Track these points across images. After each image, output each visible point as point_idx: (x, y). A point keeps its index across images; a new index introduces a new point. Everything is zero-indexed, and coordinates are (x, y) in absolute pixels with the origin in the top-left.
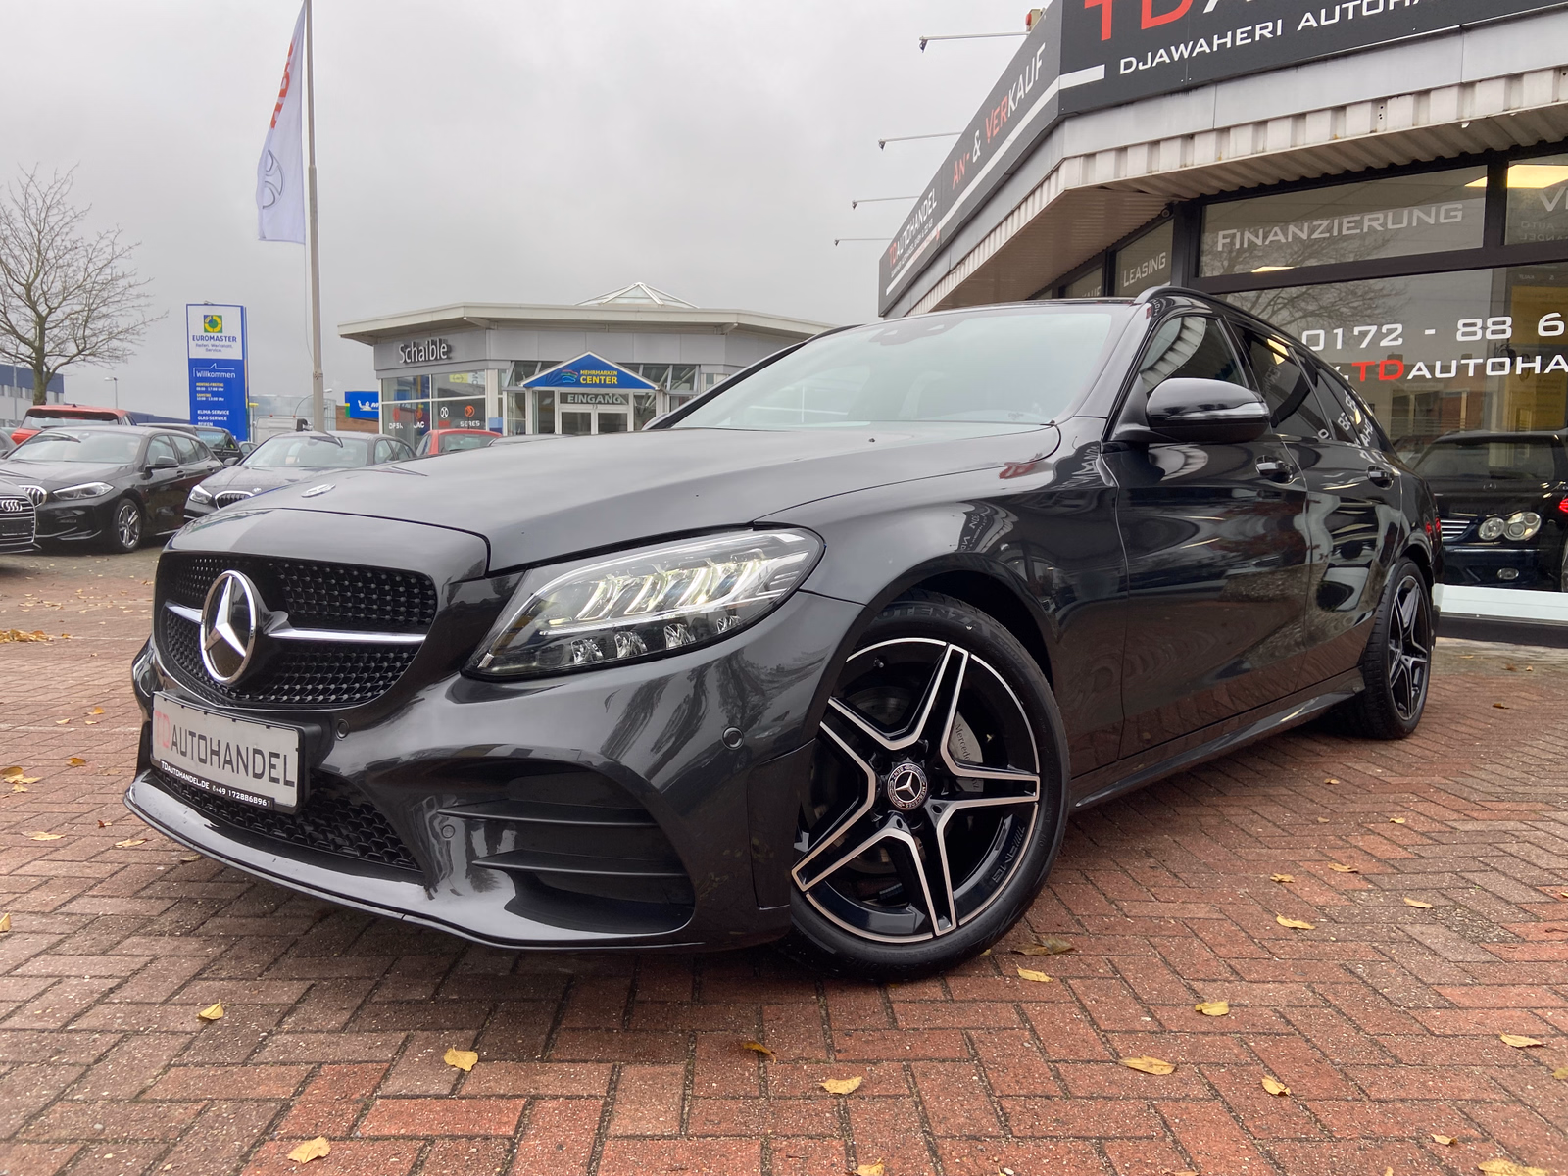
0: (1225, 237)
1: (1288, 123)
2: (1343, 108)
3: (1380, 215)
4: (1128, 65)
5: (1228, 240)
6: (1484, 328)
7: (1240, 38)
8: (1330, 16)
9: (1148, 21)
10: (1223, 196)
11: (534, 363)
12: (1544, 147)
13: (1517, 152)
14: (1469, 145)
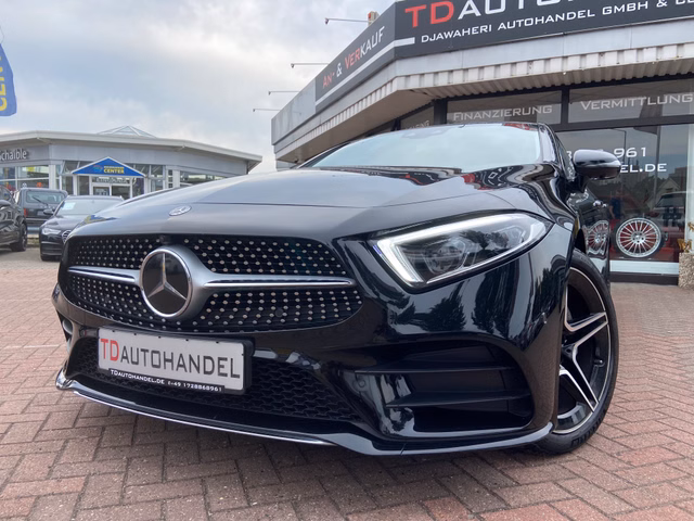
0: (457, 115)
1: (493, 68)
2: (515, 63)
3: (519, 109)
4: (425, 39)
7: (474, 31)
8: (511, 25)
9: (434, 21)
10: (456, 98)
11: (76, 162)
12: (583, 85)
13: (573, 86)
14: (557, 82)
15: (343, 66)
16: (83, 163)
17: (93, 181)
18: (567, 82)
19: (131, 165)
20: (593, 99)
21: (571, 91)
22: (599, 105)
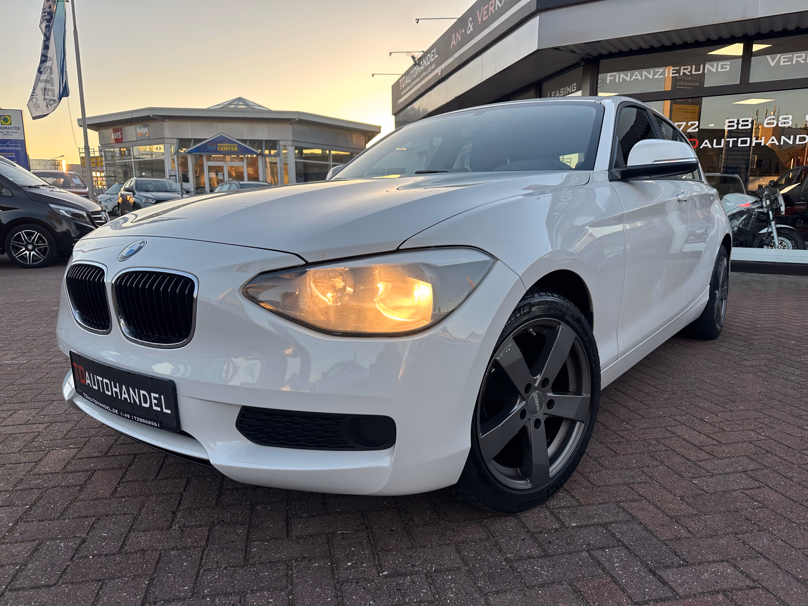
0: (610, 76)
3: (689, 67)
5: (612, 78)
6: (738, 124)
10: (611, 55)
11: (190, 140)
13: (759, 35)
15: (475, 21)
16: (197, 141)
17: (209, 159)
18: (751, 31)
19: (244, 141)
20: (783, 52)
22: (791, 59)
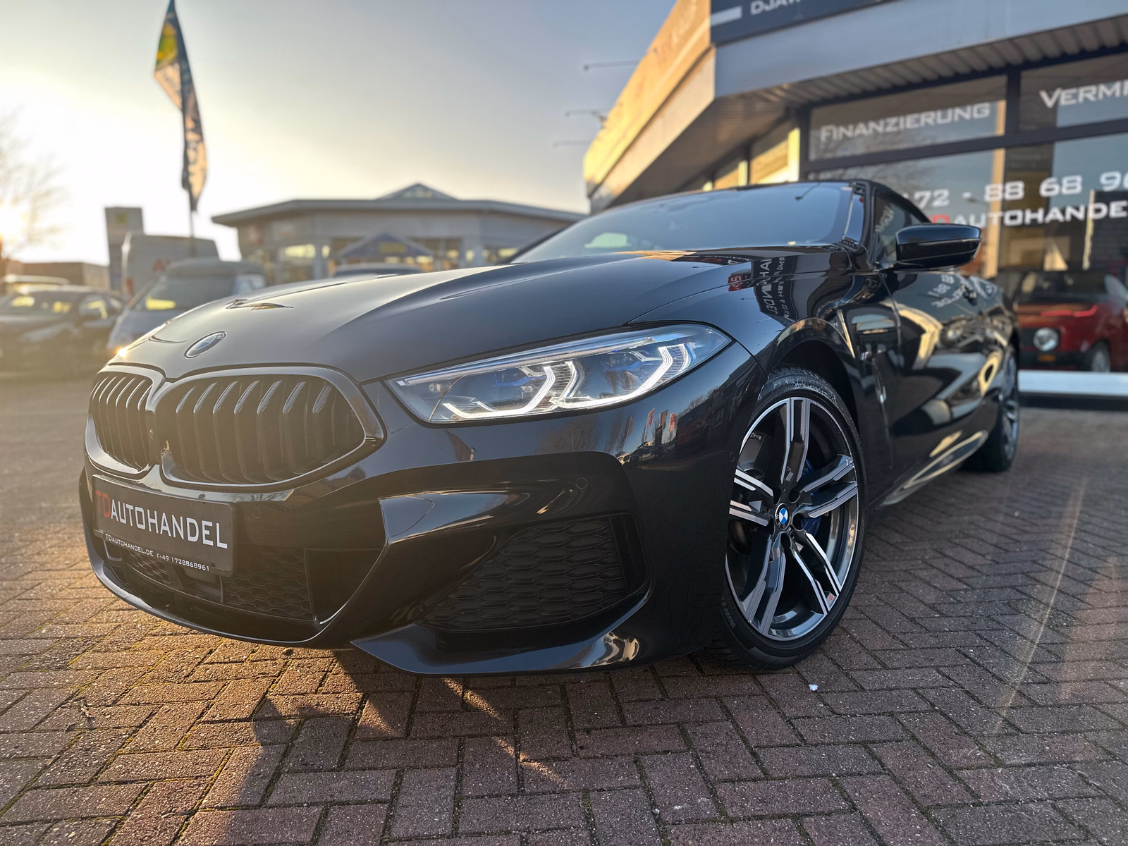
0: (827, 131)
3: (932, 114)
5: (828, 134)
6: (1004, 191)
10: (825, 102)
11: (347, 239)
12: (1046, 61)
13: (1029, 64)
14: (996, 61)
16: (355, 240)
18: (1014, 57)
19: (417, 240)
20: (1065, 86)
21: (1024, 74)
22: (1075, 96)
